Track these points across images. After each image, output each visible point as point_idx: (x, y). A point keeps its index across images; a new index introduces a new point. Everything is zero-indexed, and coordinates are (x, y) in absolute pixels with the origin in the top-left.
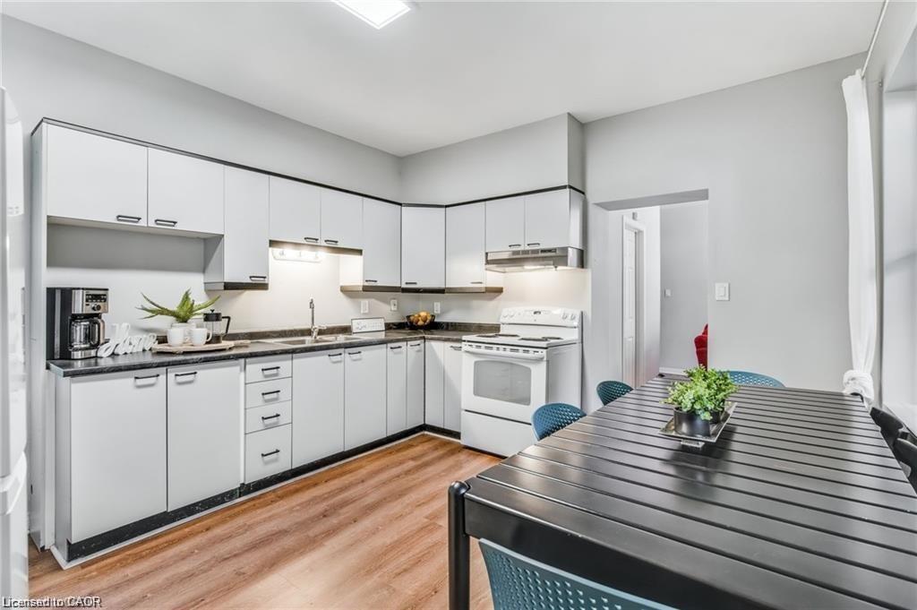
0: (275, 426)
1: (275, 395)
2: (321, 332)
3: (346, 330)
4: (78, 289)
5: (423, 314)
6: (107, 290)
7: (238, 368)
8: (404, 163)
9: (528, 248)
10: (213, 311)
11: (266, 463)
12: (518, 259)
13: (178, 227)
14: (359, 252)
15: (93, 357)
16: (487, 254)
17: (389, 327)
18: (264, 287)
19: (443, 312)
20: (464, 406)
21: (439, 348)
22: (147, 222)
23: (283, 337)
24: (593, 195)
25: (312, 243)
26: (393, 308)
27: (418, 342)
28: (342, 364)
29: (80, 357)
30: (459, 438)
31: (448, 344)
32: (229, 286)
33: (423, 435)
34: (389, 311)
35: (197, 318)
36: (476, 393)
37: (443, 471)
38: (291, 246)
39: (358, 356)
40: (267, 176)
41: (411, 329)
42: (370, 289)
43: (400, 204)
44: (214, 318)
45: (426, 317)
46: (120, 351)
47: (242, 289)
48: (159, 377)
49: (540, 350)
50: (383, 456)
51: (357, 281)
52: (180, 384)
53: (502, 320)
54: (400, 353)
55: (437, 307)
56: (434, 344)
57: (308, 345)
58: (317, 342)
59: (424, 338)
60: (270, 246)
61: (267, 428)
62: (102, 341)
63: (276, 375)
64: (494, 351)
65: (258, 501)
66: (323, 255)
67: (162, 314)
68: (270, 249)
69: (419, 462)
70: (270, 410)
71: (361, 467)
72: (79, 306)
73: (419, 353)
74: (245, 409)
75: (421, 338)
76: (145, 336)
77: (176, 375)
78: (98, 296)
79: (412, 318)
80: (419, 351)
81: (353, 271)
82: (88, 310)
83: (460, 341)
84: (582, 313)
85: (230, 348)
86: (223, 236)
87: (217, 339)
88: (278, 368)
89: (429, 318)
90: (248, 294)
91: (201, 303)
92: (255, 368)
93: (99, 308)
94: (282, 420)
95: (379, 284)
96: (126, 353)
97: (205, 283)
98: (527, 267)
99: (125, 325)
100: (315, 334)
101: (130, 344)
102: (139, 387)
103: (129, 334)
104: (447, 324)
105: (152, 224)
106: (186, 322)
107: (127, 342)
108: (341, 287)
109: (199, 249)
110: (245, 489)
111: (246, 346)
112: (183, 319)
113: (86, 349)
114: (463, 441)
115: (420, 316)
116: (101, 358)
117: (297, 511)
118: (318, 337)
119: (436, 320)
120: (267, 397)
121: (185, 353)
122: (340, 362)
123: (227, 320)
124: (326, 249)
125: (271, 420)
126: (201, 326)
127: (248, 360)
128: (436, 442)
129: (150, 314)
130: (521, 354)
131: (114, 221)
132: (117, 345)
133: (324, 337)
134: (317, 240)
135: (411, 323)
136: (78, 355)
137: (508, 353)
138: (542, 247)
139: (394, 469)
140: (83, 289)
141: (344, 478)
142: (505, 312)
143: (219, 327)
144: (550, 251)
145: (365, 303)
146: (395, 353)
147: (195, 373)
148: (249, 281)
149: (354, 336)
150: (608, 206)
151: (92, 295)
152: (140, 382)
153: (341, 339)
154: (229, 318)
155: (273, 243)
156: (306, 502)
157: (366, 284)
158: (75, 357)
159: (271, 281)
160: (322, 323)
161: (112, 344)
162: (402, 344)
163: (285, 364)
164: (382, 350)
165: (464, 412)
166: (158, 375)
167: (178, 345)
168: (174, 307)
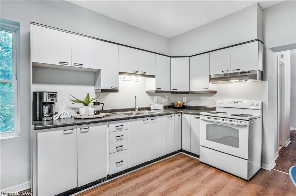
0: (121, 150)
1: (121, 137)
2: (139, 110)
3: (148, 109)
4: (45, 92)
5: (179, 102)
6: (57, 92)
7: (106, 126)
8: (170, 40)
9: (232, 72)
10: (97, 101)
11: (117, 166)
12: (226, 77)
13: (83, 66)
14: (154, 77)
15: (52, 120)
16: (210, 76)
17: (165, 107)
18: (117, 91)
19: (187, 102)
20: (201, 144)
21: (188, 118)
22: (71, 65)
23: (124, 111)
24: (269, 45)
25: (135, 73)
26: (167, 100)
27: (179, 114)
28: (148, 124)
29: (46, 120)
30: (199, 158)
31: (193, 116)
32: (103, 91)
33: (181, 154)
34: (165, 101)
35: (91, 104)
36: (208, 139)
37: (195, 175)
38: (127, 74)
39: (154, 120)
40: (118, 45)
41: (174, 108)
42: (159, 92)
43: (170, 57)
44: (97, 104)
45: (181, 104)
46: (62, 117)
47: (109, 92)
48: (74, 130)
49: (245, 121)
50: (165, 164)
51: (153, 89)
52: (82, 132)
53: (216, 105)
54: (172, 119)
55: (185, 99)
56: (185, 115)
57: (134, 115)
58: (138, 114)
59: (181, 113)
60: (119, 74)
61: (118, 151)
62: (54, 113)
63: (121, 128)
64: (217, 120)
65: (114, 183)
66: (140, 78)
67: (78, 102)
68: (119, 75)
69: (182, 169)
70: (119, 144)
71: (156, 169)
72: (45, 99)
73: (179, 119)
74: (109, 143)
75: (180, 113)
76: (72, 111)
77: (81, 129)
78: (53, 95)
79: (174, 104)
80: (179, 118)
81: (152, 85)
82: (49, 101)
83: (199, 115)
84: (262, 103)
85: (103, 117)
86: (101, 70)
87: (98, 112)
88: (122, 126)
89: (182, 104)
90: (111, 94)
91: (93, 98)
92: (113, 125)
93: (53, 100)
94: (124, 148)
95: (162, 90)
96: (64, 118)
97: (95, 90)
98: (232, 81)
99: (64, 107)
100: (137, 110)
101: (66, 114)
102: (65, 134)
103: (66, 110)
104: (190, 106)
105: (73, 65)
106: (87, 105)
107: (65, 114)
108: (147, 91)
109: (92, 76)
110: (109, 177)
111: (110, 116)
112: (86, 105)
113: (49, 116)
114: (201, 159)
115: (178, 103)
116: (54, 120)
117: (130, 191)
118: (138, 112)
119: (184, 105)
120: (118, 138)
121: (86, 119)
122: (147, 123)
123: (102, 105)
124: (140, 76)
125: (119, 148)
126: (92, 107)
127: (110, 122)
128: (187, 158)
129: (73, 102)
130: (233, 122)
131: (58, 64)
132: (61, 115)
133: (140, 112)
134: (137, 71)
135: (174, 106)
136: (45, 119)
137: (225, 121)
138: (241, 71)
139: (171, 172)
140: (47, 92)
141: (150, 174)
142: (218, 102)
143: (99, 108)
144: (246, 72)
145: (156, 98)
146: (170, 119)
147: (88, 128)
148: (111, 89)
149: (152, 111)
150: (274, 50)
151: (51, 95)
152: (66, 132)
153: (147, 113)
154: (103, 104)
155: (120, 73)
156: (134, 186)
157: (157, 90)
158: (44, 120)
159: (119, 89)
160: (139, 106)
161: (58, 115)
162: (173, 115)
163: (125, 124)
164: (164, 118)
165: (201, 147)
166: (73, 129)
167: (83, 115)
168: (83, 100)
